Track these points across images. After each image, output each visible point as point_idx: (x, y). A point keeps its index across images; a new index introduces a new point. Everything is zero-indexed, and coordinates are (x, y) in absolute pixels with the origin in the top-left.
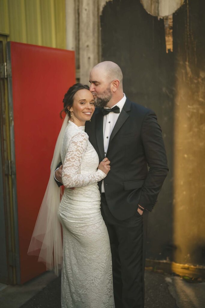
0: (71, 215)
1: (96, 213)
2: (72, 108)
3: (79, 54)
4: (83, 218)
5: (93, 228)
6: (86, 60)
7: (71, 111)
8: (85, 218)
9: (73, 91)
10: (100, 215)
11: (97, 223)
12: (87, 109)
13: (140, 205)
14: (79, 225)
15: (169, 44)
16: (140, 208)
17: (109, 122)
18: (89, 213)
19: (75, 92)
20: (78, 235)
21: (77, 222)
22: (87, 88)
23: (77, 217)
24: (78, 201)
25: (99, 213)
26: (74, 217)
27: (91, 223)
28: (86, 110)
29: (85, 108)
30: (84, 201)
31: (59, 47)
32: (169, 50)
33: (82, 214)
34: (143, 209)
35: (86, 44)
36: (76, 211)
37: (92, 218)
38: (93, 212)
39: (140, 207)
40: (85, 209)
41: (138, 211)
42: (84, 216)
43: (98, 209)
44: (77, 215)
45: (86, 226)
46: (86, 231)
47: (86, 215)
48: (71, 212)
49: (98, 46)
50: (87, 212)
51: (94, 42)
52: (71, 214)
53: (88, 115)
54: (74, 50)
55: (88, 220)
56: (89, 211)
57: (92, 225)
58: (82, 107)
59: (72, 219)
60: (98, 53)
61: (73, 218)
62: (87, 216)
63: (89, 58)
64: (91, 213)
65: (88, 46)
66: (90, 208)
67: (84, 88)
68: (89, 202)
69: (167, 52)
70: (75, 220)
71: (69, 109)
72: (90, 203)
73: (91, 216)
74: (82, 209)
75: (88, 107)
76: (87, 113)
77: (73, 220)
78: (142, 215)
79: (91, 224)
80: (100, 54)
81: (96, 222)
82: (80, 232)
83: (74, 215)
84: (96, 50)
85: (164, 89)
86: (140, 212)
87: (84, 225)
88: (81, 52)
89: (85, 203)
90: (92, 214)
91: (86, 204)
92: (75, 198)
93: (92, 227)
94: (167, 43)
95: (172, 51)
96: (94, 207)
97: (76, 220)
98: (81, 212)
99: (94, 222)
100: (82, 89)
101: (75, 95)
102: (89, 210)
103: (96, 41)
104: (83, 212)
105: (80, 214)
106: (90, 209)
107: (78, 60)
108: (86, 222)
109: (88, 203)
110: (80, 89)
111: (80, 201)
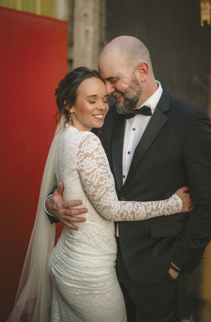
0: (69, 275)
1: (109, 274)
2: (73, 108)
3: (72, 25)
4: (86, 282)
5: (102, 299)
6: (82, 34)
7: (71, 112)
8: (90, 282)
9: (75, 81)
10: (113, 278)
11: (108, 292)
12: (98, 110)
13: (173, 263)
14: (79, 291)
15: (206, 14)
16: (173, 268)
17: (134, 130)
18: (97, 275)
19: (79, 83)
20: (77, 307)
21: (77, 286)
22: (97, 75)
23: (77, 279)
24: (79, 253)
25: (113, 274)
26: (73, 278)
27: (98, 290)
28: (96, 112)
29: (96, 109)
30: (89, 255)
31: (45, 14)
32: (205, 22)
33: (85, 275)
34: (179, 269)
35: (84, 12)
36: (77, 269)
37: (101, 282)
38: (104, 272)
39: (174, 265)
40: (90, 268)
41: (169, 272)
42: (89, 279)
43: (111, 268)
44: (78, 276)
45: (91, 294)
46: (90, 303)
47: (91, 276)
48: (68, 270)
49: (101, 15)
50: (93, 273)
51: (94, 10)
52: (69, 273)
53: (100, 119)
54: (66, 19)
55: (95, 285)
56: (96, 271)
57: (100, 294)
58: (90, 107)
59: (70, 281)
60: (100, 25)
61: (71, 279)
62: (94, 279)
63: (87, 32)
64: (101, 274)
65: (86, 15)
66: (99, 266)
67: (93, 75)
68: (97, 256)
69: (202, 24)
70: (74, 283)
71: (69, 109)
72: (98, 258)
73: (101, 279)
74: (86, 267)
75: (100, 107)
76: (98, 116)
77: (71, 283)
78: (177, 279)
79: (99, 292)
80: (104, 25)
81: (108, 290)
82: (80, 303)
83: (73, 275)
84: (97, 21)
85: (195, 79)
86: (173, 274)
87: (87, 292)
88: (76, 23)
89: (90, 257)
90: (101, 276)
91: (93, 260)
92: (75, 248)
93: (100, 297)
94: (202, 12)
95: (209, 23)
96: (105, 265)
97: (76, 284)
98: (84, 272)
99: (105, 290)
100: (90, 77)
101: (80, 88)
102: (96, 269)
103: (98, 8)
104: (87, 272)
105: (83, 275)
106: (99, 268)
107: (72, 34)
108: (91, 289)
109: (95, 257)
110: (86, 78)
111: (82, 254)
